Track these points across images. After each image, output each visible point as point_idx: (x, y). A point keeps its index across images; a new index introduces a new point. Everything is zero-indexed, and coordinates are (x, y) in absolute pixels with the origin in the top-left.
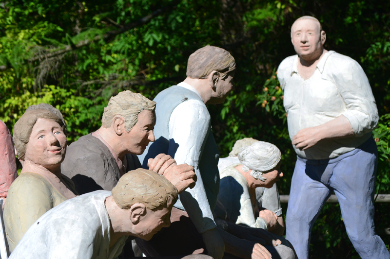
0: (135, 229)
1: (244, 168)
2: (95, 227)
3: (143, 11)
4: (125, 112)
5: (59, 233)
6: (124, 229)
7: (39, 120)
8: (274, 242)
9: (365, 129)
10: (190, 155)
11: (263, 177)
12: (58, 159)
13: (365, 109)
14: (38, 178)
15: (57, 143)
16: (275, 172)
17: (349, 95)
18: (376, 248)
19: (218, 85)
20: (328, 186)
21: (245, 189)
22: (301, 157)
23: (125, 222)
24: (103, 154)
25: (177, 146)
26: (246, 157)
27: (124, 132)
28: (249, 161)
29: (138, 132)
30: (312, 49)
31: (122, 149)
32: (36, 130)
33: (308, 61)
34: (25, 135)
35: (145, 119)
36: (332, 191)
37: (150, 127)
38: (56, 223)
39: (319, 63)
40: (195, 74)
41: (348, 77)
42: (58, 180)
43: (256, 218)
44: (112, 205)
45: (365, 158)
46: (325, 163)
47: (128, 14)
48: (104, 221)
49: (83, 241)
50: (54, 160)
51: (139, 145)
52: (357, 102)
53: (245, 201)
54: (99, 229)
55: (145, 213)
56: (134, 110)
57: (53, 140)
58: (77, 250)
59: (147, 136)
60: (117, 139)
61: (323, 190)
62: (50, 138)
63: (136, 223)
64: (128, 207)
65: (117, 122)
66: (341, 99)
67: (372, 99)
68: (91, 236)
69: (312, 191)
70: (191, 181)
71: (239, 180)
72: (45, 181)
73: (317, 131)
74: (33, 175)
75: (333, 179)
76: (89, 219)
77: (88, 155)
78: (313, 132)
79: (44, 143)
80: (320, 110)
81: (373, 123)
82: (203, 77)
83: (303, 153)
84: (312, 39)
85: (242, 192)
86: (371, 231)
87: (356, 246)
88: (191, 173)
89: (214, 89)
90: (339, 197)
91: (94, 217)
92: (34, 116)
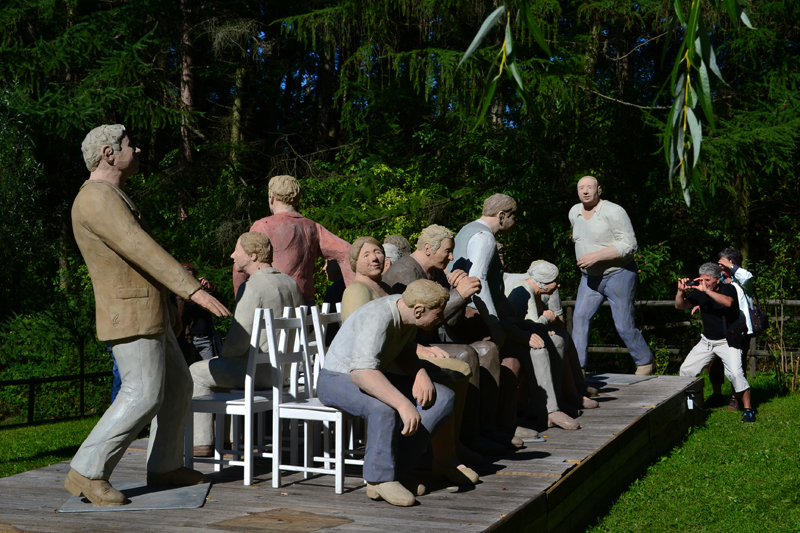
0: (418, 322)
1: (532, 281)
2: (388, 320)
3: (502, 175)
4: (432, 240)
5: (362, 324)
6: (411, 322)
7: (365, 244)
8: (549, 333)
9: (627, 255)
10: (481, 270)
11: (545, 287)
12: (378, 271)
13: (627, 240)
14: (363, 284)
15: (377, 261)
16: (554, 284)
17: (617, 231)
18: (635, 337)
19: (504, 221)
20: (602, 294)
21: (532, 296)
22: (585, 274)
23: (410, 317)
24: (415, 269)
25: (471, 264)
26: (534, 273)
27: (432, 253)
28: (536, 276)
29: (441, 253)
30: (591, 199)
31: (430, 265)
32: (363, 251)
33: (589, 207)
34: (355, 254)
35: (446, 244)
36: (605, 298)
37: (450, 250)
38: (361, 316)
39: (597, 208)
40: (488, 213)
41: (616, 218)
42: (378, 287)
43: (539, 316)
44: (402, 306)
45: (628, 275)
46: (600, 278)
47: (492, 177)
48: (396, 316)
49: (379, 330)
50: (375, 272)
51: (441, 263)
52: (622, 236)
53: (531, 304)
54: (392, 321)
55: (424, 311)
56: (438, 238)
57: (374, 258)
58: (374, 336)
59: (448, 256)
60: (427, 259)
61: (598, 296)
62: (372, 257)
63: (418, 318)
64: (412, 306)
65: (427, 246)
66: (611, 233)
67: (633, 234)
68: (384, 327)
69: (592, 298)
70: (477, 289)
71: (528, 289)
72: (368, 287)
73: (594, 256)
74: (360, 283)
75: (606, 289)
76: (384, 314)
77: (405, 269)
78: (592, 256)
79: (368, 260)
80: (597, 241)
81: (633, 250)
82: (493, 215)
83: (585, 271)
84: (591, 192)
85: (529, 297)
86: (632, 325)
87: (621, 336)
88: (478, 283)
89: (501, 224)
90: (611, 302)
91: (389, 313)
92: (362, 241)
